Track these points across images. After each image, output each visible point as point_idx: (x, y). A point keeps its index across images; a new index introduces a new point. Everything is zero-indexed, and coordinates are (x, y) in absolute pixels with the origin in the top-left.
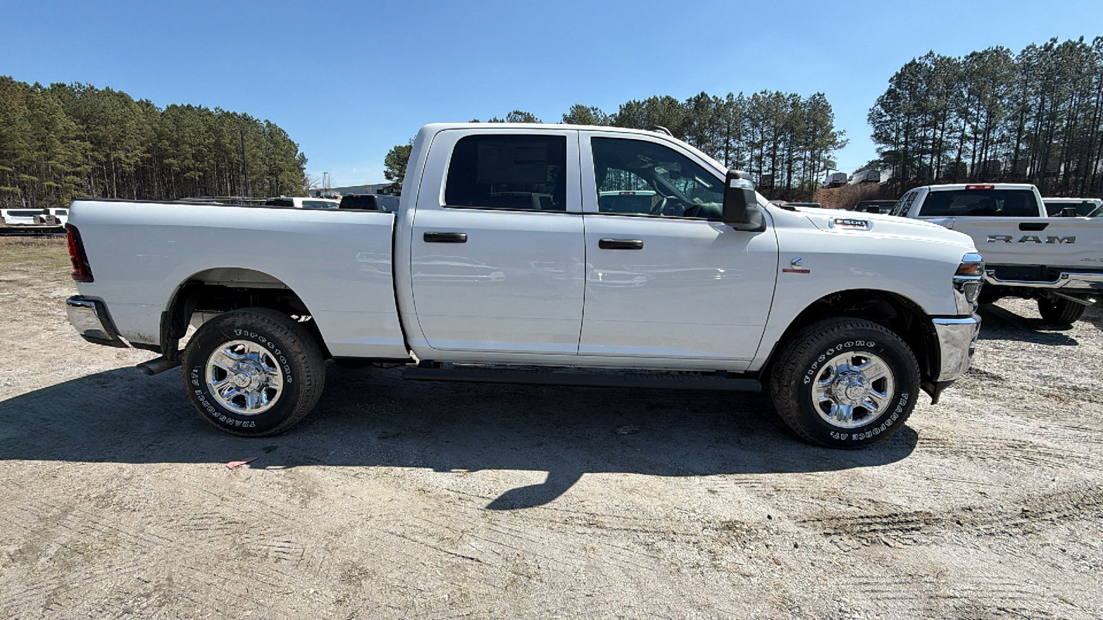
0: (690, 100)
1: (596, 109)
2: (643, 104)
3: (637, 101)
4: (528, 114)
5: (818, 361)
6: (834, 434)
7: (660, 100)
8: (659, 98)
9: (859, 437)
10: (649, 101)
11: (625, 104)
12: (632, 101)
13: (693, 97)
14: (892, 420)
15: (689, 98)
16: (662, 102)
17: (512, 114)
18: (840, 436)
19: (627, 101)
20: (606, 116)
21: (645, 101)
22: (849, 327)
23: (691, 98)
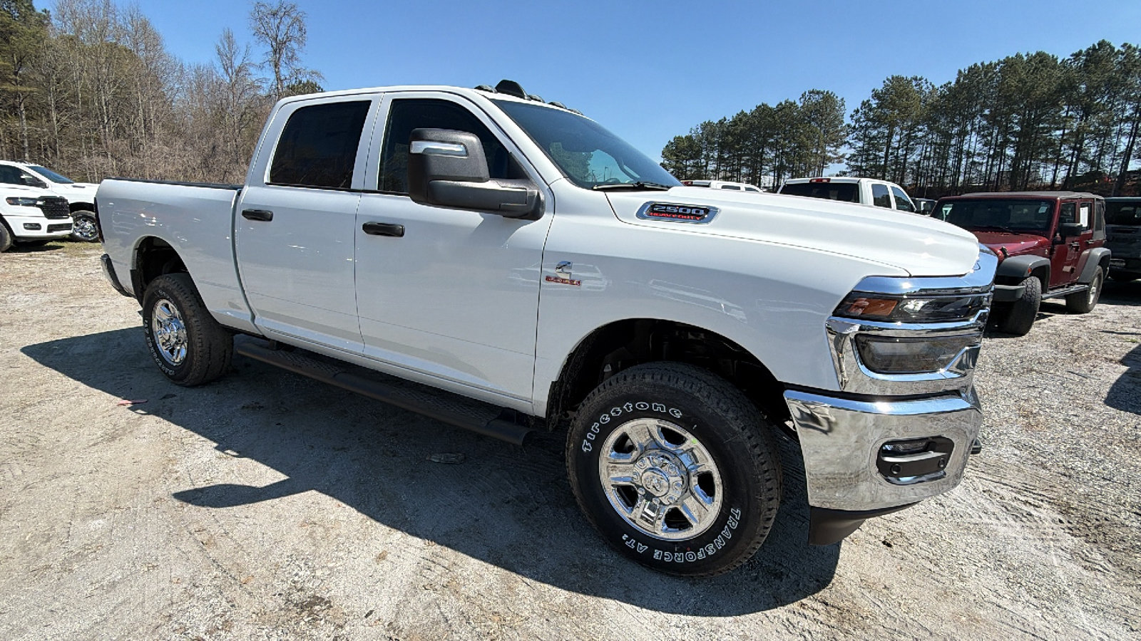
0: (1077, 56)
1: (920, 80)
2: (996, 65)
3: (986, 64)
4: (827, 93)
5: (599, 422)
6: (628, 540)
7: (1025, 58)
8: (1024, 55)
9: (663, 556)
10: (1006, 62)
11: (967, 68)
12: (979, 64)
13: (1084, 50)
14: (715, 547)
15: (1077, 51)
16: (1030, 61)
17: (807, 93)
18: (636, 544)
19: (971, 64)
20: (933, 86)
21: (1000, 62)
22: (648, 379)
23: (1081, 52)
